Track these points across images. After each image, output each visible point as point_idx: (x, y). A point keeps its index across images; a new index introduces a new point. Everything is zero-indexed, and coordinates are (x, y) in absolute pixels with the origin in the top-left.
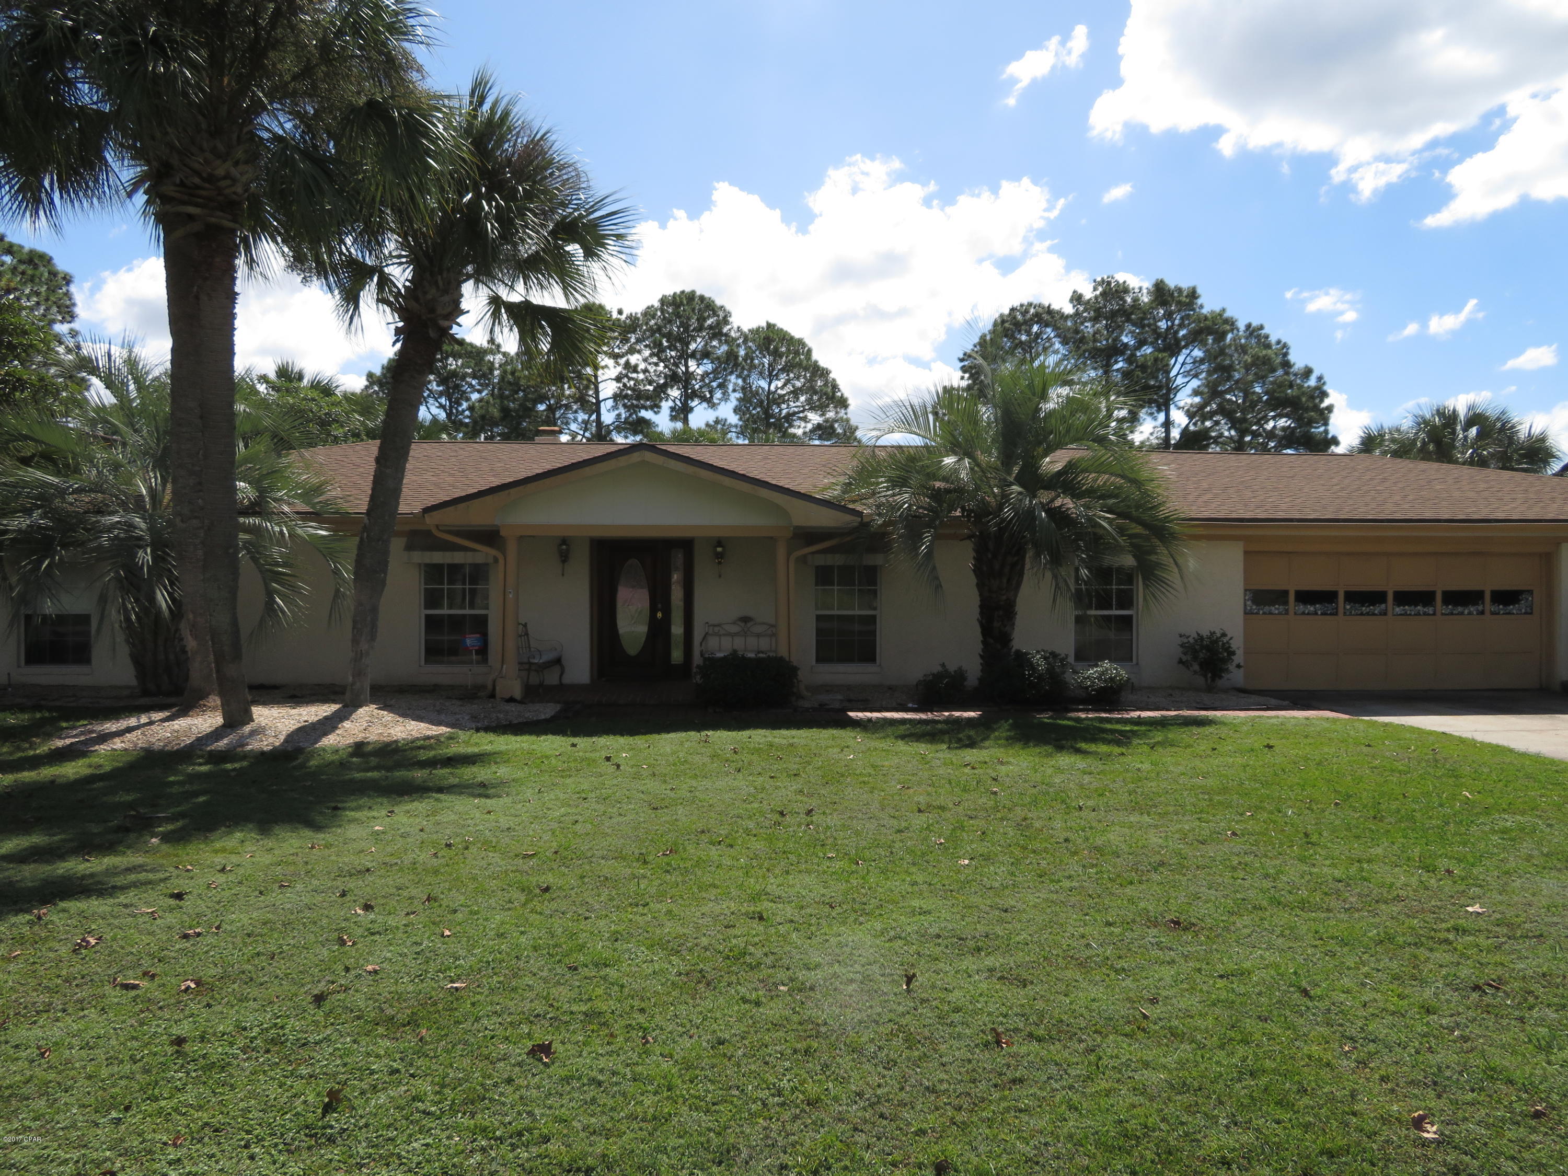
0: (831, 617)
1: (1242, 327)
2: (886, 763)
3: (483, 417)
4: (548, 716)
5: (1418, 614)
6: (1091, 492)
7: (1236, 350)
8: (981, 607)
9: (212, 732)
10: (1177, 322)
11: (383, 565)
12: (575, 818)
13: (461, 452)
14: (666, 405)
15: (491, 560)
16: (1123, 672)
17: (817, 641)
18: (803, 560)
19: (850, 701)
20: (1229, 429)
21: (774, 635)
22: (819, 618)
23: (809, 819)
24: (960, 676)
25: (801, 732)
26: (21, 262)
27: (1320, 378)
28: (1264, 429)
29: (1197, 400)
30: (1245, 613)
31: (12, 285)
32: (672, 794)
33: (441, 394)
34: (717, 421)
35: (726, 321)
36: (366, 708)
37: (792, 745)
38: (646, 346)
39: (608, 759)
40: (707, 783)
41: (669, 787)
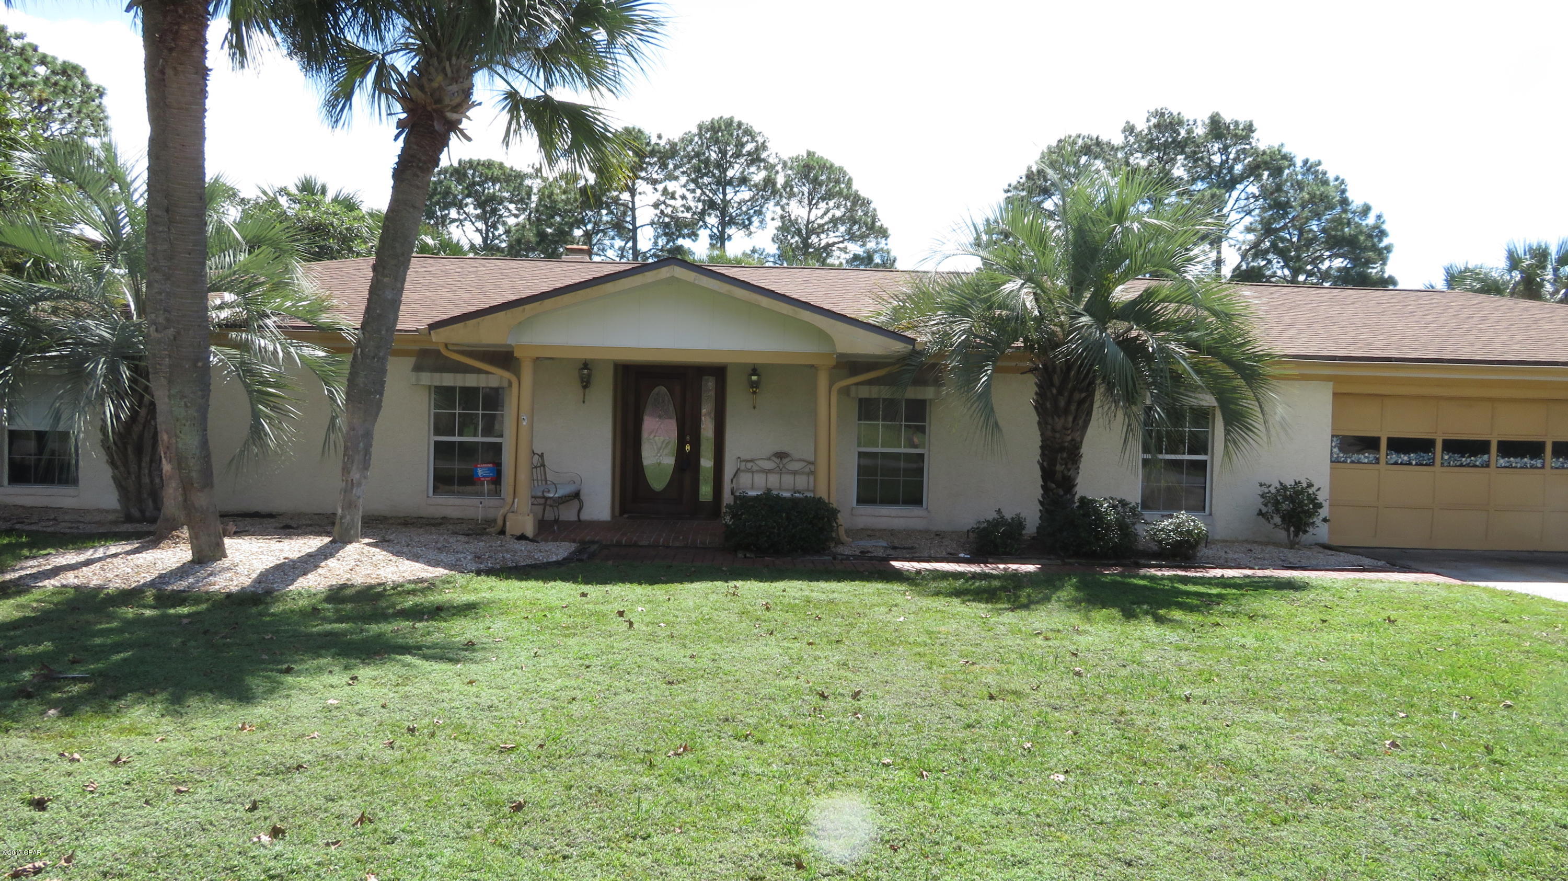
0: (874, 455)
1: (1299, 163)
2: (943, 629)
3: (519, 241)
4: (560, 558)
5: (1524, 467)
6: (1168, 325)
7: (1292, 185)
8: (1042, 447)
9: (177, 568)
10: (1232, 156)
11: (379, 386)
12: (573, 693)
13: (482, 268)
14: (704, 234)
15: (505, 384)
16: (1201, 525)
17: (858, 480)
18: (845, 391)
19: (894, 548)
20: (1283, 267)
21: (812, 473)
22: (861, 455)
23: (856, 704)
24: (1018, 524)
25: (842, 584)
26: (54, 72)
27: (1379, 217)
28: (1319, 269)
29: (1251, 237)
30: (1332, 462)
31: (44, 96)
32: (691, 663)
33: (478, 217)
34: (754, 251)
35: (764, 147)
36: (355, 545)
37: (831, 602)
38: (683, 173)
39: (621, 614)
40: (733, 649)
41: (689, 652)
